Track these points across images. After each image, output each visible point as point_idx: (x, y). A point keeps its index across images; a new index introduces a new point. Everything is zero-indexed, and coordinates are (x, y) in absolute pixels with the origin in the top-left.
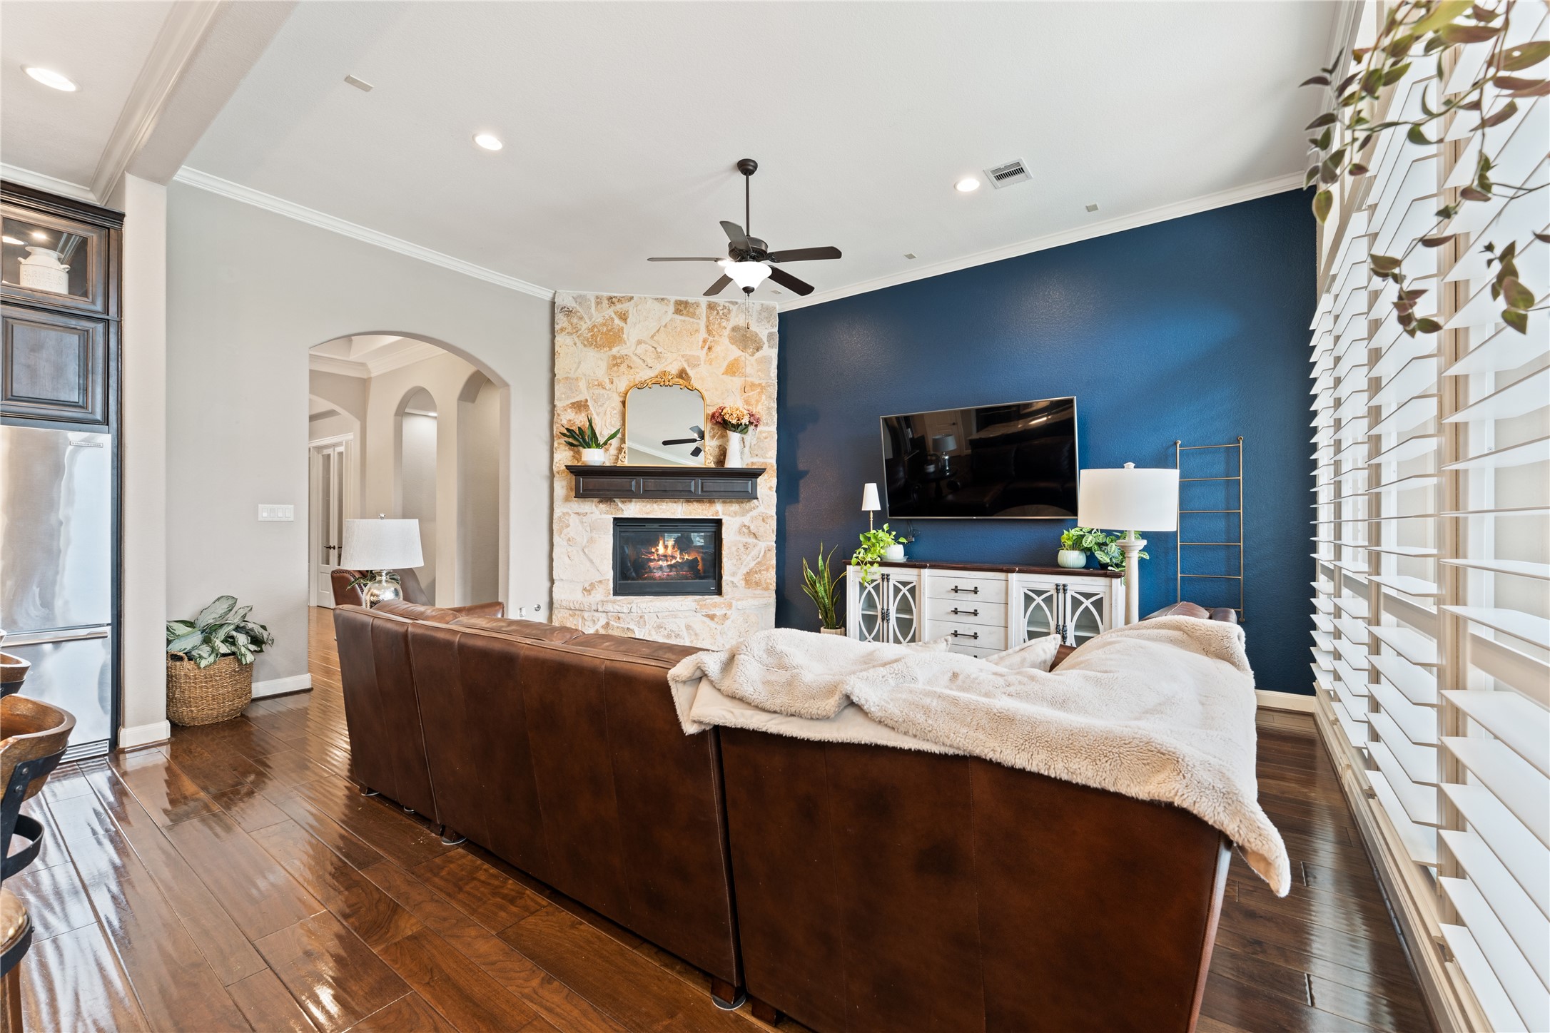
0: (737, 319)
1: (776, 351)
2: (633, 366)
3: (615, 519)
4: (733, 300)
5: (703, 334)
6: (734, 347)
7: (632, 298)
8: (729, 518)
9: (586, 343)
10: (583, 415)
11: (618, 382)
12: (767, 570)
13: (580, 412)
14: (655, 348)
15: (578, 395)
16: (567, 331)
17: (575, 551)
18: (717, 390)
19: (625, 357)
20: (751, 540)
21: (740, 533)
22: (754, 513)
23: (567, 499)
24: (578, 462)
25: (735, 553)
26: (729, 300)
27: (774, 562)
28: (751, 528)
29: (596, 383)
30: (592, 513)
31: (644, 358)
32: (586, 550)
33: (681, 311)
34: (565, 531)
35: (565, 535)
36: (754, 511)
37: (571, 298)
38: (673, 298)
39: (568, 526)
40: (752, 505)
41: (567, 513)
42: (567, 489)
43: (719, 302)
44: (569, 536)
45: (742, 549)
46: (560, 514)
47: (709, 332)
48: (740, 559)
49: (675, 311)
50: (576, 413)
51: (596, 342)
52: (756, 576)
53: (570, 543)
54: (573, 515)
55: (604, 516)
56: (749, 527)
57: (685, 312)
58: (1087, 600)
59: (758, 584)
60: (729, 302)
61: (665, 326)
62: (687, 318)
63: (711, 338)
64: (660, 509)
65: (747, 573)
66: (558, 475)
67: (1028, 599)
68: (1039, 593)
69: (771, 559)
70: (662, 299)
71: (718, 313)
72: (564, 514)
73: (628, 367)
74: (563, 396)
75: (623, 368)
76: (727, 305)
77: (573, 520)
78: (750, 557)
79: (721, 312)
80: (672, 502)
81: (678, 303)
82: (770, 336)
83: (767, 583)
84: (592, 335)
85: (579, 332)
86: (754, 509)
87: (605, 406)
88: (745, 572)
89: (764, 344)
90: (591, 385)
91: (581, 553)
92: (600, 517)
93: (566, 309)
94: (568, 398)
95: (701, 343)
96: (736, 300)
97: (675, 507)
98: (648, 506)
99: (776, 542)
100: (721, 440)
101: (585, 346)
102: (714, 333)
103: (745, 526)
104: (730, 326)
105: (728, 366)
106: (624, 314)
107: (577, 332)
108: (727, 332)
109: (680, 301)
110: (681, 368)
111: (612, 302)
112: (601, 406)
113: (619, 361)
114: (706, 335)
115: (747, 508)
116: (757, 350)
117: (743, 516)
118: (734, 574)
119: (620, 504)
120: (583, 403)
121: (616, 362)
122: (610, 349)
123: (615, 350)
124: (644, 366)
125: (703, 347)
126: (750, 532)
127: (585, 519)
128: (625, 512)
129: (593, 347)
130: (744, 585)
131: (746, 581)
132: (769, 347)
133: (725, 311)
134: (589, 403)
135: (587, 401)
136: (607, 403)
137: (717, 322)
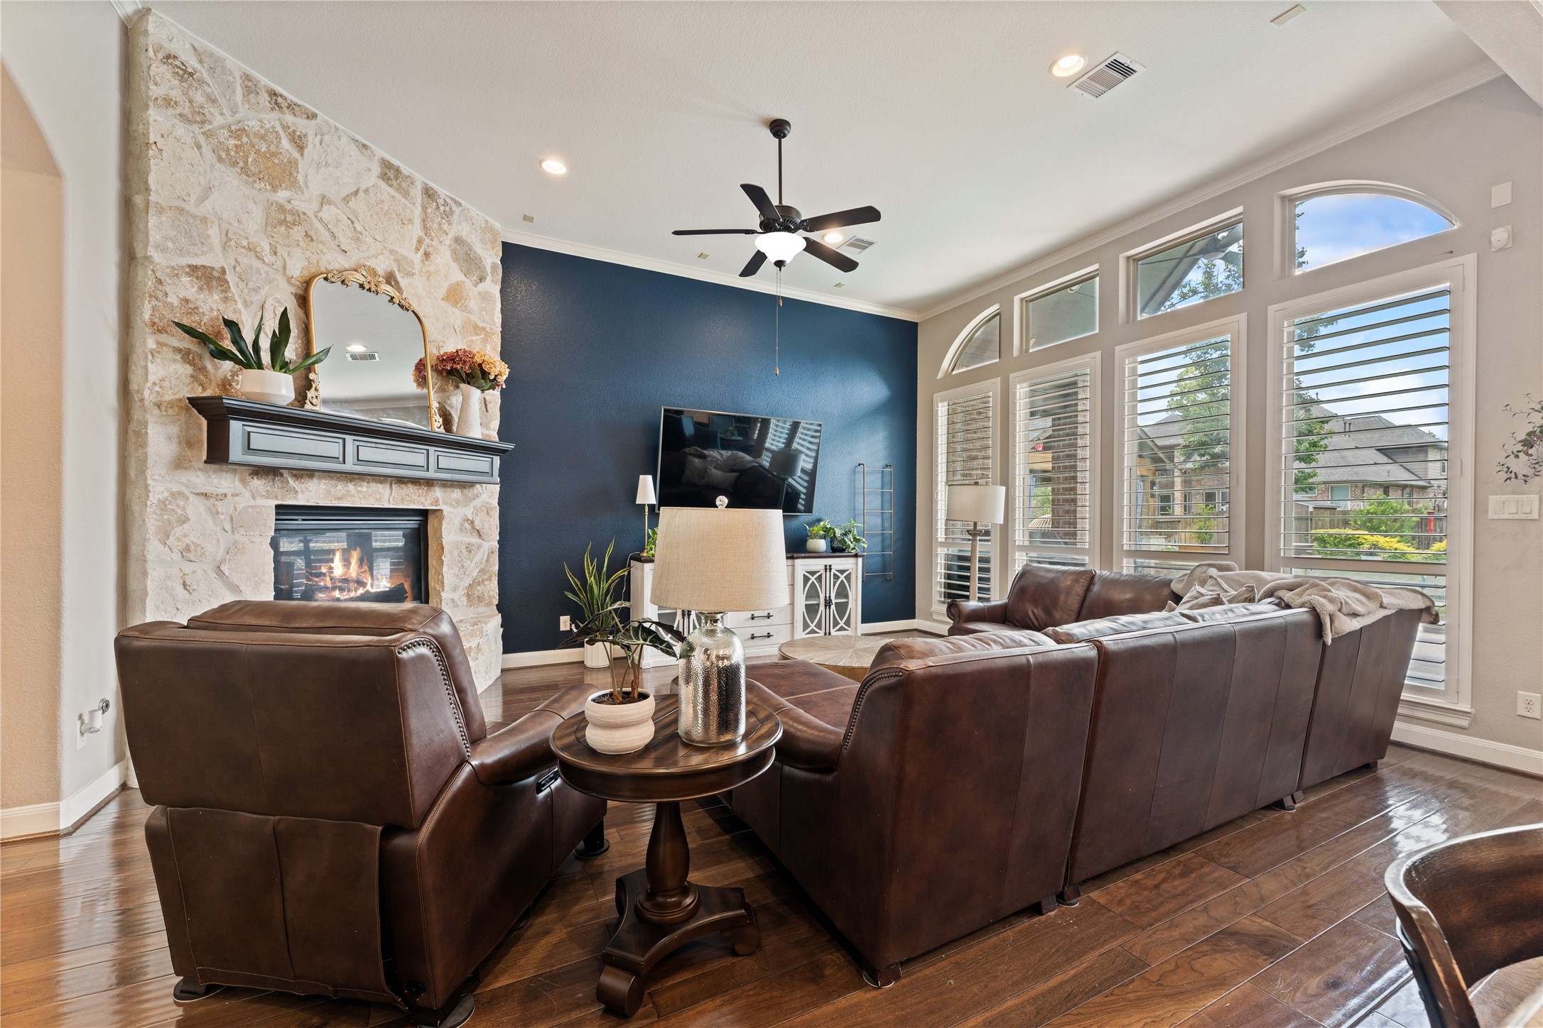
0: (460, 228)
1: (498, 287)
2: (314, 238)
3: (278, 507)
4: (457, 199)
5: (416, 230)
6: (454, 266)
7: (314, 116)
8: (451, 509)
9: (224, 155)
10: (216, 297)
11: (285, 255)
12: (490, 579)
13: (210, 288)
14: (352, 222)
15: (204, 253)
16: (179, 110)
17: (200, 572)
18: (437, 320)
19: (302, 217)
20: (475, 540)
21: (461, 530)
22: (477, 502)
23: (179, 464)
24: (204, 389)
25: (457, 558)
26: (453, 197)
27: (496, 568)
28: (477, 523)
29: (245, 243)
30: (236, 495)
31: (334, 230)
32: (225, 568)
33: (389, 179)
34: (178, 531)
35: (178, 540)
36: (477, 499)
37: (188, 46)
38: (380, 153)
39: (184, 520)
40: (476, 492)
41: (180, 493)
42: (180, 443)
43: (439, 193)
44: (187, 541)
45: (465, 553)
46: (166, 494)
47: (426, 230)
48: (463, 566)
49: (381, 174)
50: (201, 289)
51: (246, 163)
52: (479, 588)
53: (191, 556)
54: (192, 498)
55: (261, 502)
56: (472, 522)
57: (395, 183)
58: (842, 574)
59: (480, 599)
60: (451, 198)
61: (366, 191)
62: (397, 195)
63: (427, 241)
64: (359, 492)
65: (470, 585)
66: (156, 411)
67: (806, 579)
68: (813, 573)
69: (494, 565)
70: (365, 146)
71: (438, 208)
72: (173, 494)
73: (307, 235)
74: (170, 245)
75: (297, 233)
76: (449, 201)
77: (195, 508)
78: (473, 564)
79: (442, 208)
80: (376, 482)
81: (386, 165)
82: (494, 266)
83: (490, 597)
84: (236, 146)
85: (207, 127)
86: (478, 497)
87: (263, 292)
88: (467, 585)
89: (487, 275)
90: (233, 243)
91: (212, 575)
92: (252, 503)
93: (177, 63)
94: (181, 252)
95: (415, 242)
96: (461, 201)
97: (381, 490)
98: (339, 487)
99: (499, 542)
100: (440, 394)
101: (220, 160)
102: (433, 234)
103: (468, 520)
104: (452, 234)
105: (449, 290)
106: (300, 137)
107: (203, 122)
108: (448, 241)
109: (389, 162)
110: (389, 270)
111: (276, 103)
112: (254, 290)
113: (289, 218)
114: (422, 234)
115: (470, 495)
116: (481, 280)
117: (466, 506)
118: (455, 589)
119: (291, 481)
120: (216, 274)
121: (284, 219)
122: (274, 189)
123: (282, 195)
124: (333, 245)
125: (418, 249)
126: (473, 528)
127: (221, 506)
128: (300, 496)
129: (238, 170)
130: (465, 603)
131: (468, 596)
132: (493, 281)
133: (447, 209)
134: (229, 277)
135: (223, 271)
136: (267, 288)
137: (437, 221)
